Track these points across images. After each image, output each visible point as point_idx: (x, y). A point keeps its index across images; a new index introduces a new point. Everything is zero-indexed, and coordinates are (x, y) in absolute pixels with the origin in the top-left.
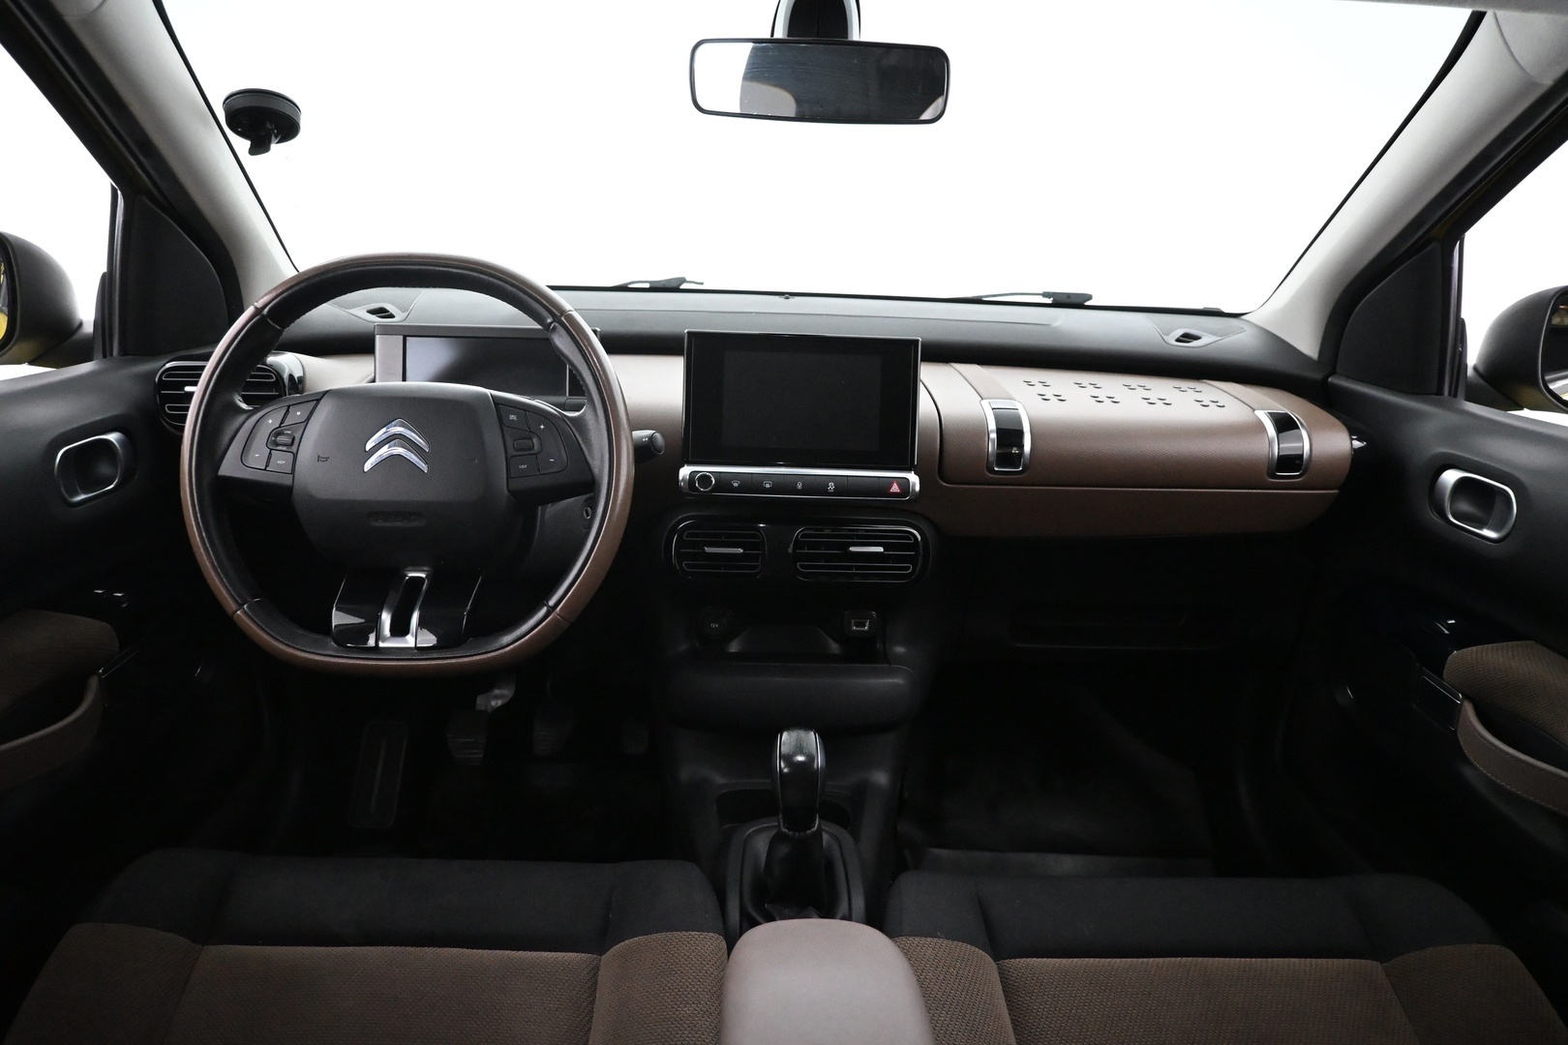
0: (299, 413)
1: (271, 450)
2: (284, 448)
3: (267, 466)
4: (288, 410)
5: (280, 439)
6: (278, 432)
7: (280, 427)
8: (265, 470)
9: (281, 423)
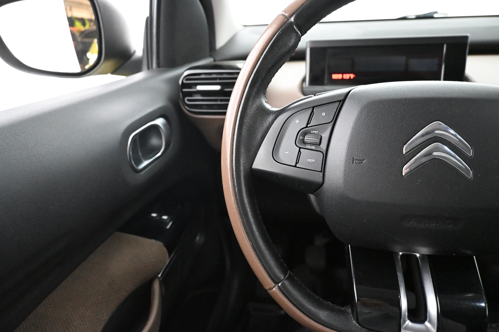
0: (324, 114)
1: (300, 148)
2: (313, 147)
3: (296, 163)
4: (313, 111)
5: (307, 138)
6: (304, 132)
7: (307, 127)
8: (295, 166)
9: (308, 124)
